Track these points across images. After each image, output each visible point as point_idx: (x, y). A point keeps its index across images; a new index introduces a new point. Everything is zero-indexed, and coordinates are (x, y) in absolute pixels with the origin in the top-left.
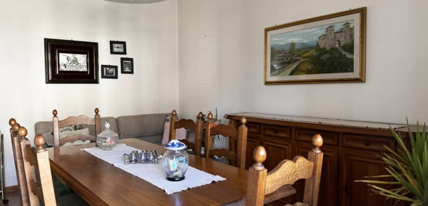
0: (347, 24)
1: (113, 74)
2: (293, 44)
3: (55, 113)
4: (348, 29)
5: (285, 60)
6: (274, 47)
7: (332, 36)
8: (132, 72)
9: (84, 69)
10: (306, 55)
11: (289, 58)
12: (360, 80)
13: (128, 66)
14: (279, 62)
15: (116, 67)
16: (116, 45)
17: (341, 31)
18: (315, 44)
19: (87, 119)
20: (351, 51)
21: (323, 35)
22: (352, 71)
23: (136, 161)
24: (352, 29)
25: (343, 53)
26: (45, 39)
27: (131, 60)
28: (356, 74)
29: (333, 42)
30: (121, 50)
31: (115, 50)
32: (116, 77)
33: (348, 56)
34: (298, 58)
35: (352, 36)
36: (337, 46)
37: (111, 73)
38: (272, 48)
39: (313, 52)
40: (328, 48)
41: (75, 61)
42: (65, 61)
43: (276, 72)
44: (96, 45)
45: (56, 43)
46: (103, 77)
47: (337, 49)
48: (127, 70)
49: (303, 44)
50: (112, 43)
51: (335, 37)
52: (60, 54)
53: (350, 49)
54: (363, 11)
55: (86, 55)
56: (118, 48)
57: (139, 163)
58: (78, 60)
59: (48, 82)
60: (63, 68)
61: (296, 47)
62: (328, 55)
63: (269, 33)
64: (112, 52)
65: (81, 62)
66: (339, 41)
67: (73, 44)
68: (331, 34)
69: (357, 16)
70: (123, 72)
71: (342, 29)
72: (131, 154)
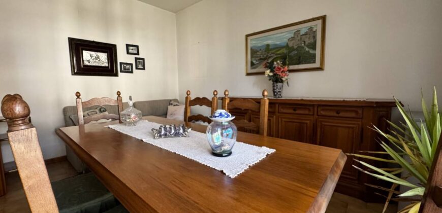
0: (311, 29)
1: (129, 69)
2: (268, 45)
3: (78, 95)
4: (312, 33)
5: (262, 57)
6: (253, 48)
7: (299, 38)
8: (144, 69)
9: (106, 65)
10: (278, 52)
11: (265, 56)
12: (320, 69)
13: (140, 64)
14: (257, 59)
15: (131, 65)
16: (131, 48)
17: (306, 34)
18: (285, 44)
19: (110, 100)
20: (314, 48)
21: (292, 38)
22: (314, 62)
23: (165, 135)
24: (315, 32)
25: (307, 49)
26: (69, 38)
27: (143, 59)
28: (317, 65)
29: (299, 42)
30: (135, 52)
31: (130, 51)
32: (132, 72)
33: (311, 51)
34: (272, 55)
35: (315, 37)
36: (303, 45)
37: (128, 69)
38: (251, 49)
39: (284, 51)
40: (295, 47)
41: (97, 58)
42: (88, 57)
43: (254, 66)
44: (115, 46)
45: (79, 42)
46: (121, 71)
47: (303, 47)
48: (140, 67)
49: (276, 45)
50: (128, 46)
51: (301, 38)
52: (84, 52)
53: (313, 46)
54: (323, 19)
55: (106, 54)
56: (132, 50)
57: (169, 137)
58: (100, 57)
59: (74, 74)
60: (86, 63)
61: (270, 47)
62: (295, 52)
63: (249, 38)
64: (128, 53)
65: (102, 59)
66: (304, 42)
67: (94, 44)
68: (298, 36)
69: (320, 22)
70: (137, 68)
71: (307, 32)
72: (160, 128)
